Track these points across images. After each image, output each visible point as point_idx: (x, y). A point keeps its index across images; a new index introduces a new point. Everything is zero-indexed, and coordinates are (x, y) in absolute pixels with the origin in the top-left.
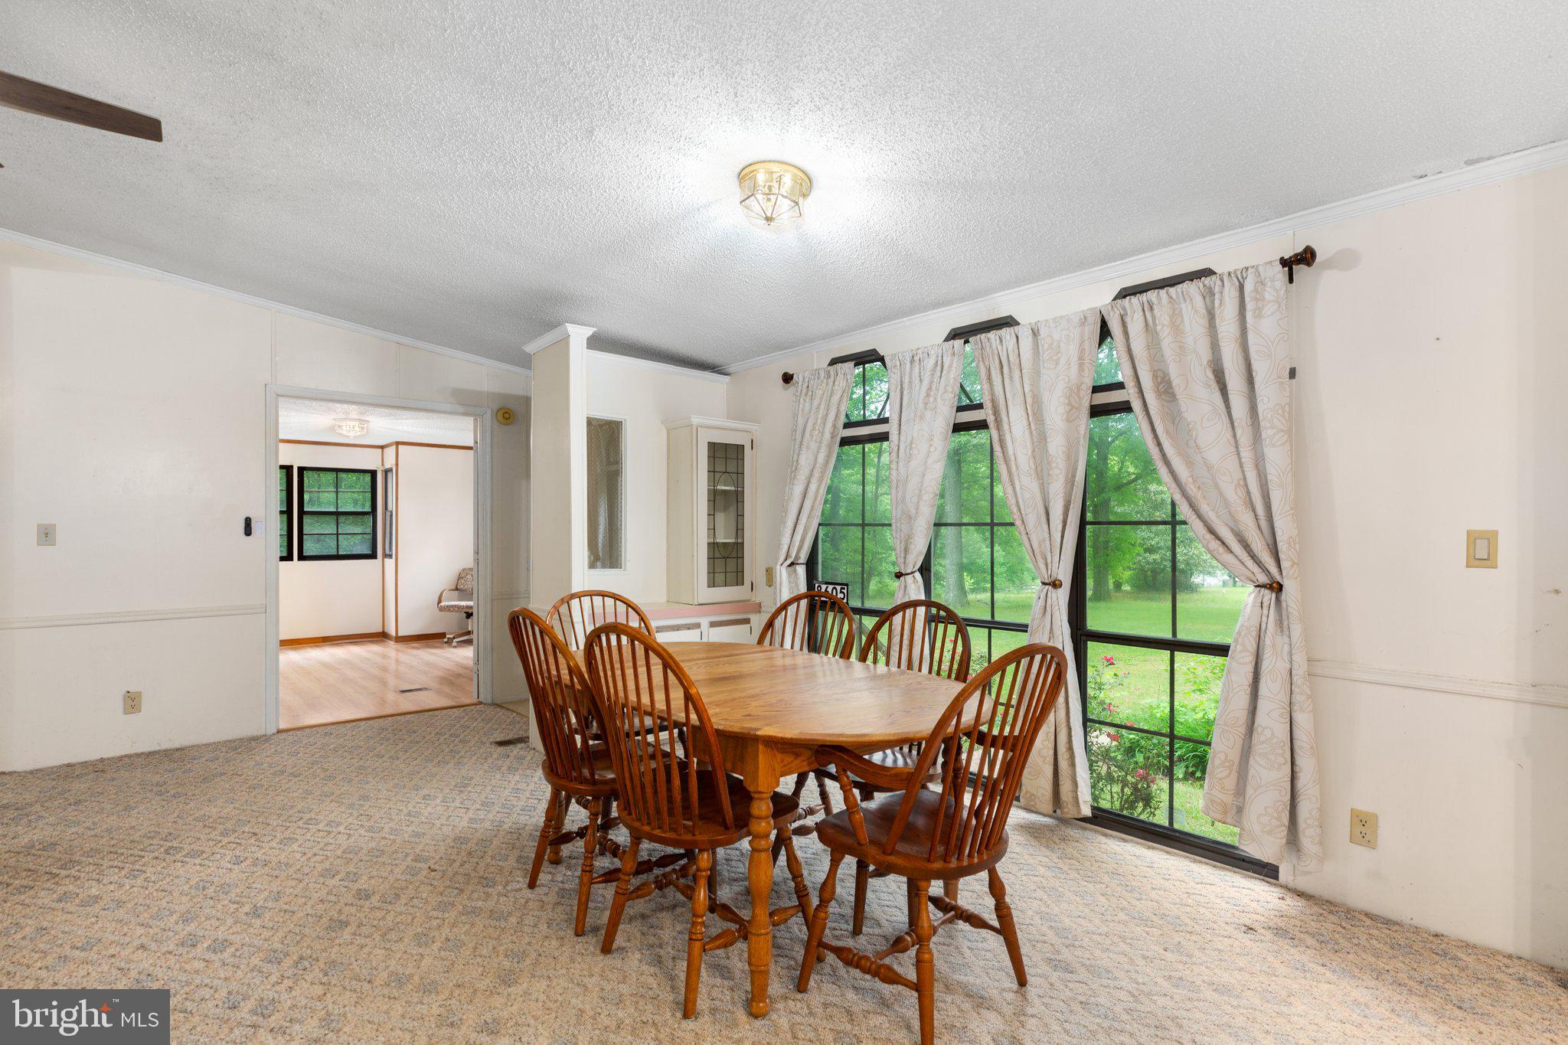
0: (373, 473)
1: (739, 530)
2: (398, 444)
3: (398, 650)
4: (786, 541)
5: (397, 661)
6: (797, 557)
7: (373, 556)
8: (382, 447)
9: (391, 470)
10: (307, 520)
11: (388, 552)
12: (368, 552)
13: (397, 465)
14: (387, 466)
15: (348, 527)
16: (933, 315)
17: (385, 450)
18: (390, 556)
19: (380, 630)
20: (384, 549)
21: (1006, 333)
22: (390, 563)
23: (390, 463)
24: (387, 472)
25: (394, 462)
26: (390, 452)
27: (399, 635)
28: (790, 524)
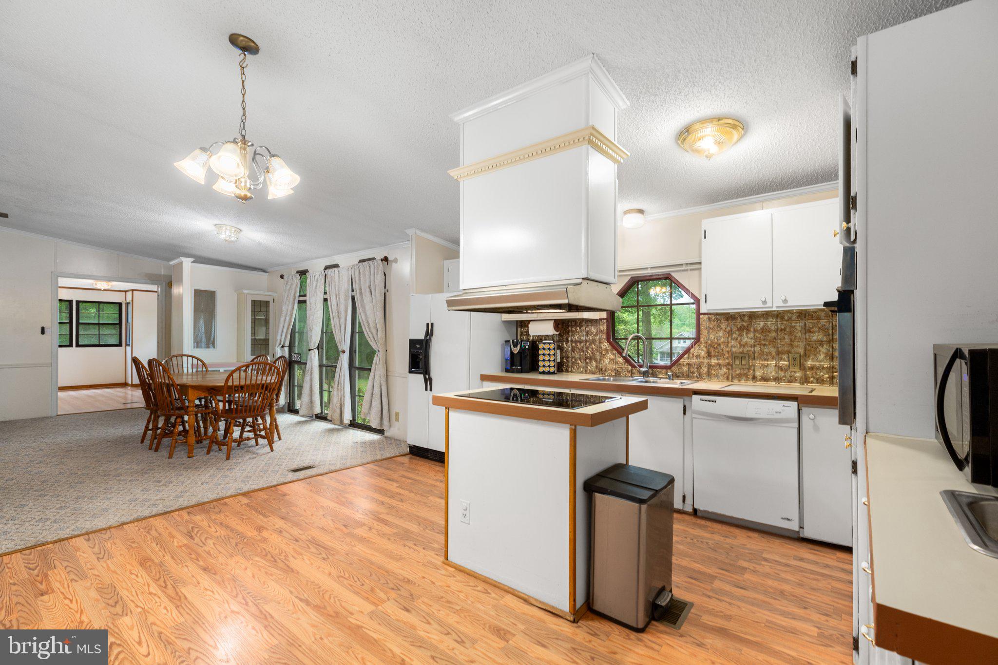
0: (120, 304)
1: (267, 333)
2: (133, 290)
3: (132, 390)
4: (279, 338)
5: (132, 395)
6: (284, 344)
7: (120, 345)
8: (125, 292)
9: (129, 303)
10: (81, 327)
11: (128, 343)
12: (117, 342)
13: (132, 301)
14: (128, 301)
15: (105, 331)
16: (319, 260)
17: (127, 293)
18: (129, 345)
19: (124, 382)
20: (126, 341)
21: (336, 269)
22: (129, 348)
23: (129, 299)
24: (127, 304)
25: (131, 299)
26: (129, 294)
27: (134, 383)
28: (280, 332)
